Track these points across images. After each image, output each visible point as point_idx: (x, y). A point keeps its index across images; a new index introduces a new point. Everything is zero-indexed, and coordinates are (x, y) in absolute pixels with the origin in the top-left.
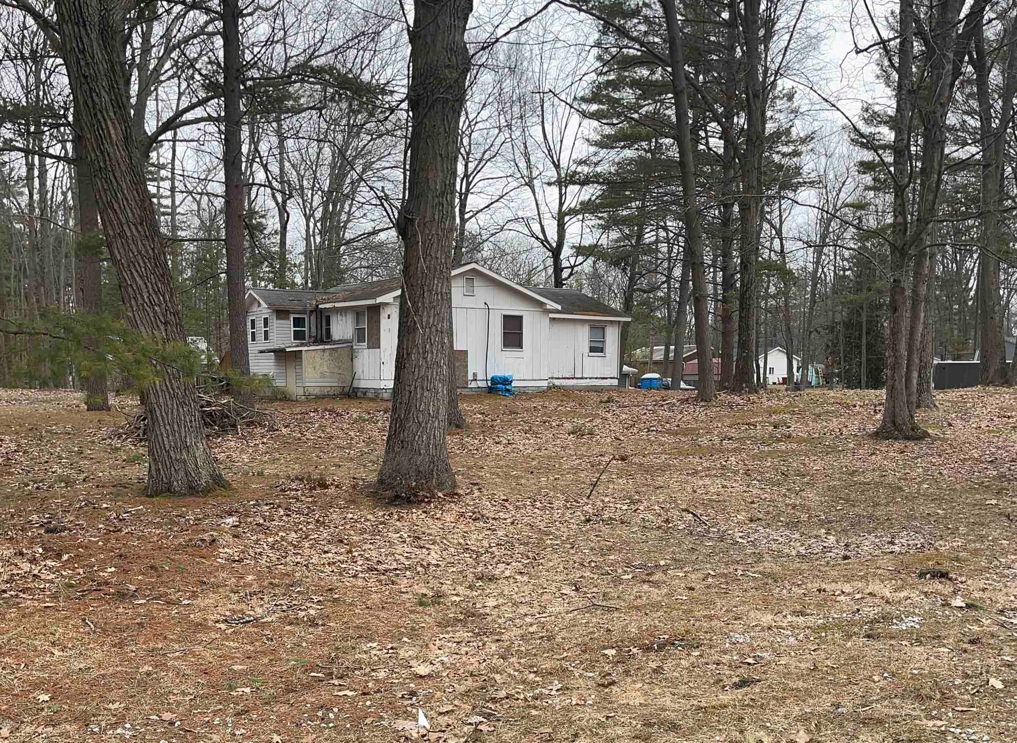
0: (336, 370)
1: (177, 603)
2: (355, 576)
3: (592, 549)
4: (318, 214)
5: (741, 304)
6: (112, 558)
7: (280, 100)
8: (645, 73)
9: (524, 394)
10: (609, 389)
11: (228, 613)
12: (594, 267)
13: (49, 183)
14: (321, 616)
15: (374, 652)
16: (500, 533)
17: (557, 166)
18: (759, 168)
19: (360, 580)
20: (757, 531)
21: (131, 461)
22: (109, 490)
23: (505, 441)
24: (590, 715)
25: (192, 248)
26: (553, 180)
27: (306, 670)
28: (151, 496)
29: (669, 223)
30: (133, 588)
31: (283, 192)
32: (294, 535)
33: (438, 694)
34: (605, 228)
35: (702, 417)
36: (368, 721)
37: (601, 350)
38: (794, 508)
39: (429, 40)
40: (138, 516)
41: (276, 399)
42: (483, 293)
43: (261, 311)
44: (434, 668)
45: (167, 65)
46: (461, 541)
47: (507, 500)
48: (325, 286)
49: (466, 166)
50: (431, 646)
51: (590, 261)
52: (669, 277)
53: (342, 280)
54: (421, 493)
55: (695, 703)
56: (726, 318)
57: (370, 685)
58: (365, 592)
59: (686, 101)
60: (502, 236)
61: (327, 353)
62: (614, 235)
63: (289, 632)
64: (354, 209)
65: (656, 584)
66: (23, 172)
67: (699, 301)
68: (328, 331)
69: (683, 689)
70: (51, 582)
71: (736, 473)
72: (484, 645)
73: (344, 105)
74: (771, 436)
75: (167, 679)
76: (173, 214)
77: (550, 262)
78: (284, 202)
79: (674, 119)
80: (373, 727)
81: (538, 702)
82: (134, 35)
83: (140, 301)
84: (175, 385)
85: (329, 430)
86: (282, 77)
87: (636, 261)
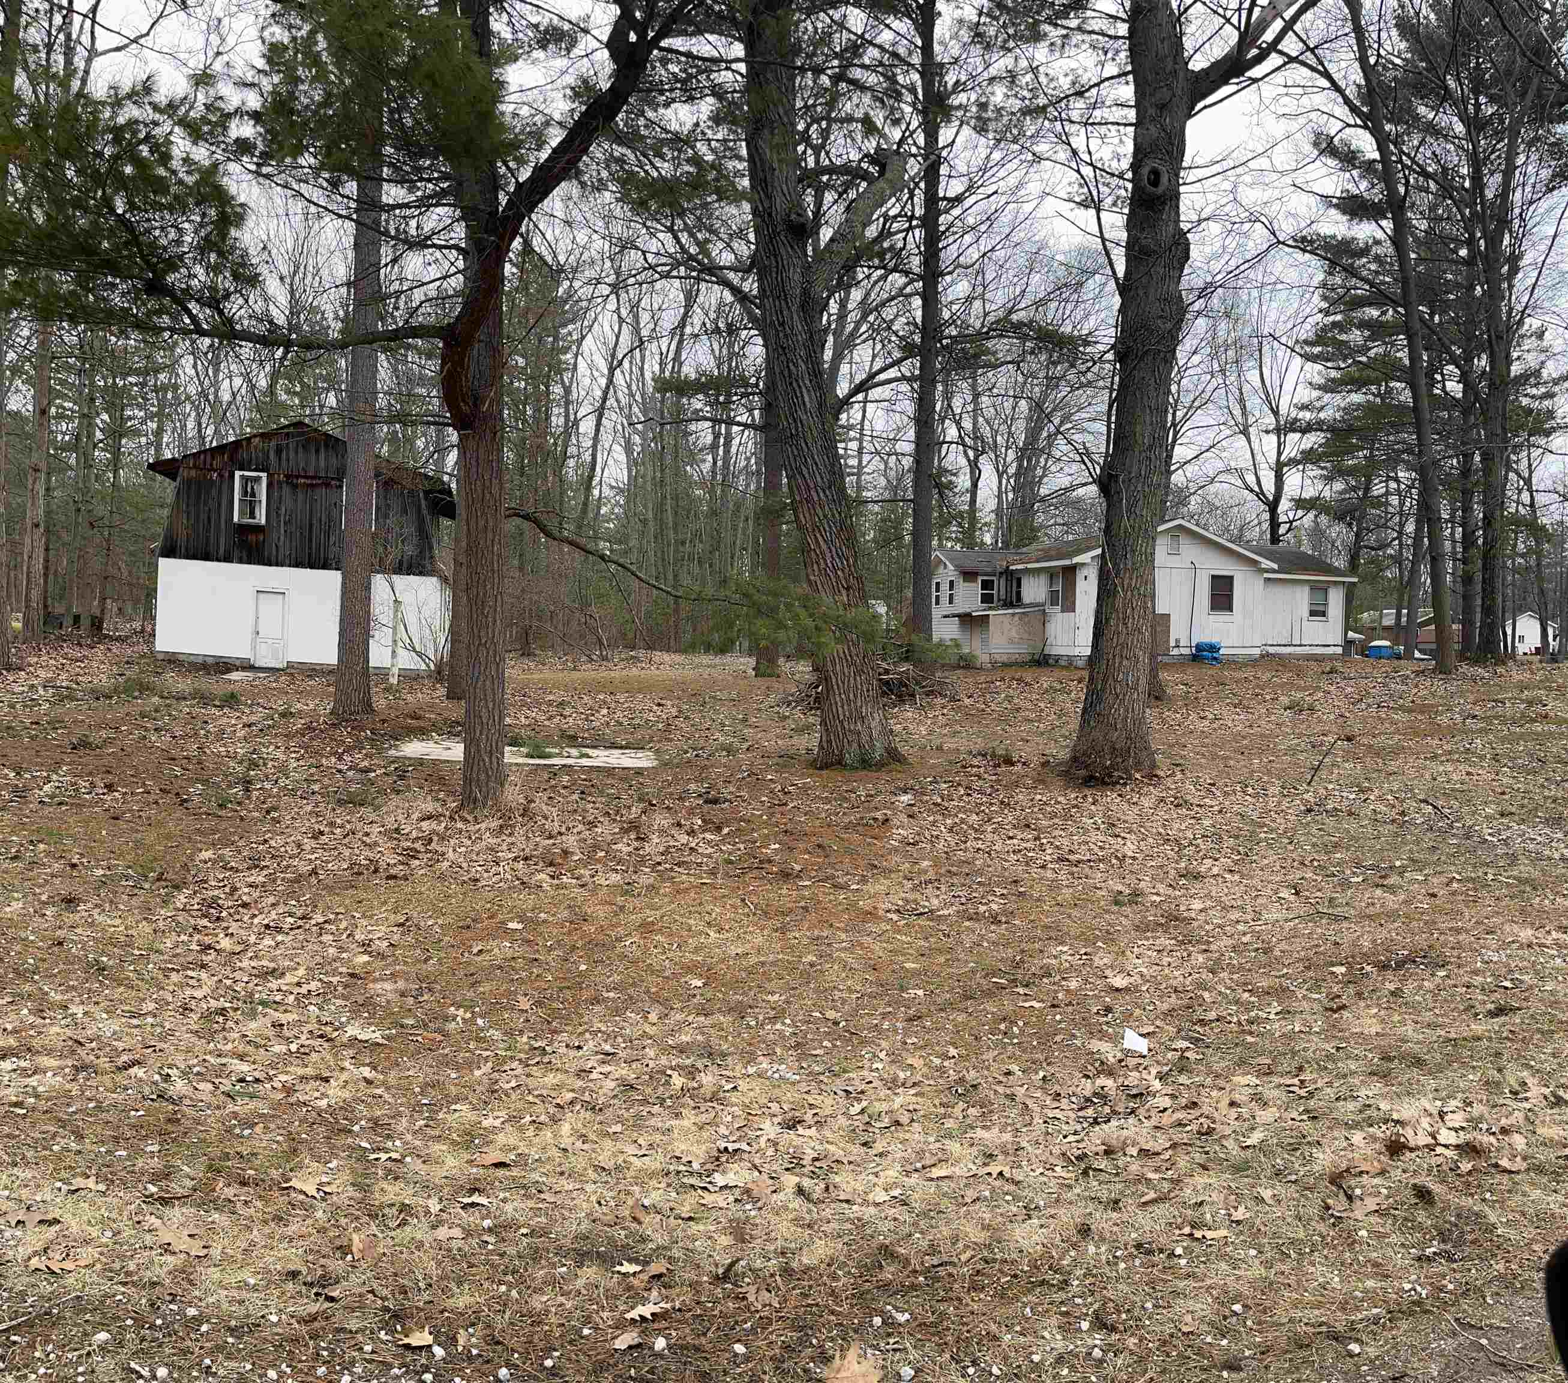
0: (1026, 636)
1: (845, 887)
2: (1043, 867)
3: (1314, 845)
4: (1012, 470)
5: (1484, 565)
6: (776, 834)
7: (976, 356)
8: (1375, 313)
9: (1233, 663)
10: (1332, 658)
11: (900, 903)
12: (1315, 522)
13: (734, 450)
14: (1004, 912)
15: (1064, 957)
16: (1207, 823)
17: (1276, 413)
18: (1504, 415)
19: (1049, 871)
20: (1509, 828)
21: (800, 730)
22: (775, 761)
23: (1211, 716)
24: (1316, 1045)
25: (876, 508)
26: (1271, 428)
27: (987, 975)
28: (821, 768)
29: (1401, 474)
30: (798, 867)
31: (975, 450)
32: (974, 817)
33: (1137, 1012)
34: (1329, 479)
35: (1441, 692)
36: (1058, 1038)
37: (1323, 614)
38: (1554, 801)
39: (1141, 292)
40: (805, 788)
41: (959, 667)
42: (1190, 551)
43: (947, 573)
44: (1132, 980)
45: (864, 328)
46: (1161, 830)
47: (1213, 785)
48: (1017, 546)
49: (1174, 414)
50: (1128, 953)
51: (1311, 515)
52: (1400, 533)
53: (1035, 538)
54: (1116, 774)
55: (1443, 1033)
56: (1467, 580)
57: (1060, 996)
58: (1054, 886)
59: (1420, 343)
60: (1212, 488)
61: (1016, 618)
62: (1339, 486)
63: (967, 928)
64: (1050, 463)
65: (1392, 889)
66: (709, 439)
67: (1436, 560)
68: (1019, 593)
69: (1428, 1016)
70: (710, 856)
71: (1482, 758)
72: (1189, 955)
73: (1043, 357)
74: (1523, 716)
75: (833, 973)
76: (859, 475)
77: (1266, 516)
78: (977, 457)
79: (1407, 362)
80: (1063, 1047)
81: (1254, 1027)
82: (832, 301)
83: (823, 566)
84: (854, 652)
85: (1016, 701)
86: (979, 333)
87: (1363, 515)
